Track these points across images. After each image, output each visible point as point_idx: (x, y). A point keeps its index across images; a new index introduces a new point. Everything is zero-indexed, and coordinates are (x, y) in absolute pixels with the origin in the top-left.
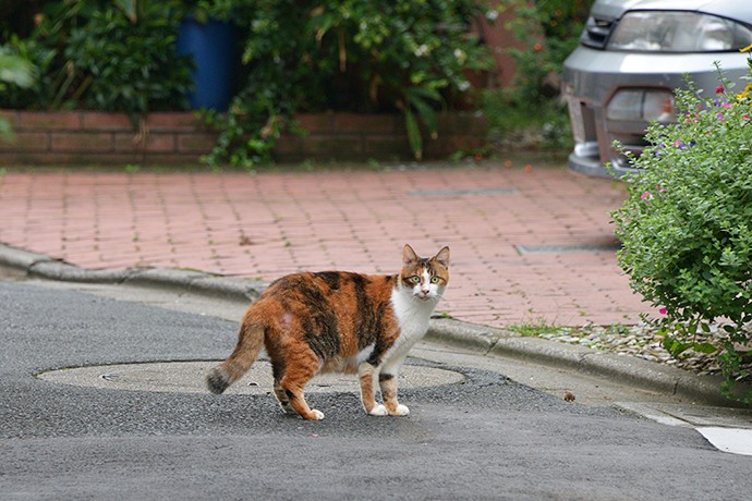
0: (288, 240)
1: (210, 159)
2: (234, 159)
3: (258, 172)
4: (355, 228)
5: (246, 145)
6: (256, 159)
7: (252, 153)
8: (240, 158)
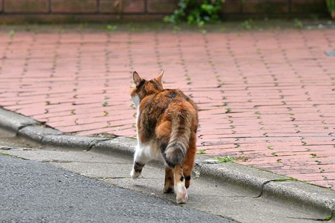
0: (229, 106)
1: (172, 19)
2: (191, 18)
3: (209, 31)
4: (284, 93)
5: (199, 7)
6: (207, 18)
7: (204, 14)
8: (195, 18)
